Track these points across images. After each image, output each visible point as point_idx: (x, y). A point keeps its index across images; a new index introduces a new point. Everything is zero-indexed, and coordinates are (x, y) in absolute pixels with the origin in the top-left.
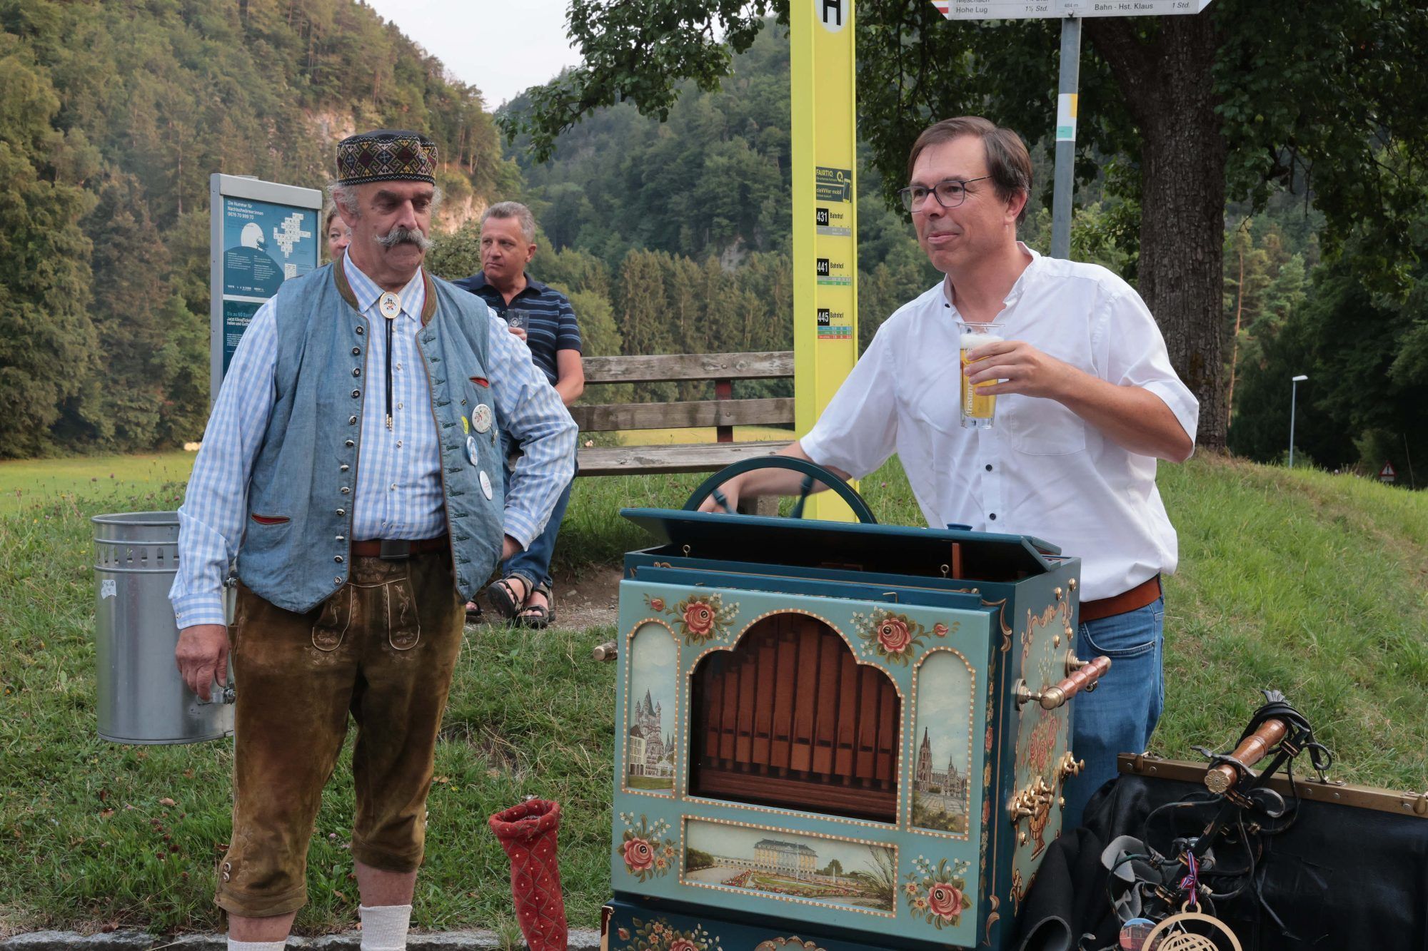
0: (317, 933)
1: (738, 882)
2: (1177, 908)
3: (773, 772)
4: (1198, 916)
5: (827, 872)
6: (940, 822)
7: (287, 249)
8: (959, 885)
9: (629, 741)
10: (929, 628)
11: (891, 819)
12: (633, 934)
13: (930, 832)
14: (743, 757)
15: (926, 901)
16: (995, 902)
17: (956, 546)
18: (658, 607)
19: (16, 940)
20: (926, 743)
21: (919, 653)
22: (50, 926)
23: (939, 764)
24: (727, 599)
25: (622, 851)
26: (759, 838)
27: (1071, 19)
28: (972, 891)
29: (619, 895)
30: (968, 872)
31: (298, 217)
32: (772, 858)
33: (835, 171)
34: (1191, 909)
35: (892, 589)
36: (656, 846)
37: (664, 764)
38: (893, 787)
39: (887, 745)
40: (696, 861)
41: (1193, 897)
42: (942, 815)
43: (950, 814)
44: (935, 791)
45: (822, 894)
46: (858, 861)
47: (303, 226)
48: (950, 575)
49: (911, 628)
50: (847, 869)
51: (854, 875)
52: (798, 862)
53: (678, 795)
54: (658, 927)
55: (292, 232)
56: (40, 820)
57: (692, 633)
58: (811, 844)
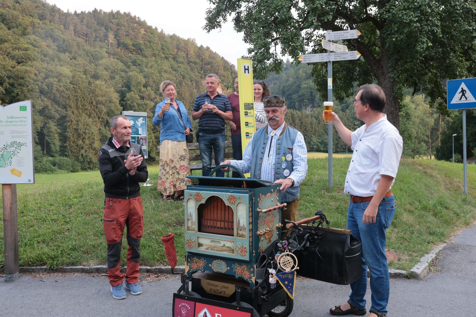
0: (153, 266)
1: (207, 249)
2: (284, 252)
3: (215, 227)
4: (288, 253)
5: (223, 247)
6: (242, 236)
7: (139, 125)
8: (245, 248)
9: (187, 222)
10: (238, 198)
11: (233, 236)
12: (191, 260)
13: (240, 238)
14: (209, 224)
15: (240, 251)
16: (254, 252)
17: (244, 182)
18: (191, 195)
19: (94, 267)
20: (239, 221)
21: (237, 203)
22: (101, 264)
23: (241, 225)
24: (203, 193)
25: (187, 243)
26: (211, 240)
27: (329, 62)
28: (248, 249)
29: (189, 252)
30: (247, 245)
31: (142, 118)
32: (213, 244)
33: (249, 104)
34: (287, 251)
35: (232, 190)
36: (193, 242)
37: (194, 226)
38: (233, 229)
39: (231, 221)
40: (200, 245)
41: (287, 249)
42: (242, 235)
43: (244, 234)
44: (241, 230)
45: (222, 251)
46: (228, 244)
47: (143, 120)
48: (244, 187)
49: (235, 198)
50: (226, 246)
51: (228, 247)
52: (218, 245)
53: (196, 232)
54: (195, 258)
55: (140, 121)
56: (101, 243)
57: (197, 200)
58: (220, 241)
